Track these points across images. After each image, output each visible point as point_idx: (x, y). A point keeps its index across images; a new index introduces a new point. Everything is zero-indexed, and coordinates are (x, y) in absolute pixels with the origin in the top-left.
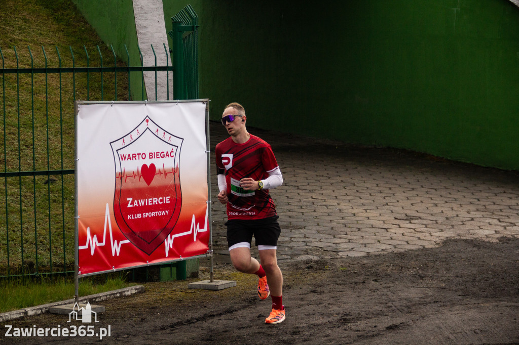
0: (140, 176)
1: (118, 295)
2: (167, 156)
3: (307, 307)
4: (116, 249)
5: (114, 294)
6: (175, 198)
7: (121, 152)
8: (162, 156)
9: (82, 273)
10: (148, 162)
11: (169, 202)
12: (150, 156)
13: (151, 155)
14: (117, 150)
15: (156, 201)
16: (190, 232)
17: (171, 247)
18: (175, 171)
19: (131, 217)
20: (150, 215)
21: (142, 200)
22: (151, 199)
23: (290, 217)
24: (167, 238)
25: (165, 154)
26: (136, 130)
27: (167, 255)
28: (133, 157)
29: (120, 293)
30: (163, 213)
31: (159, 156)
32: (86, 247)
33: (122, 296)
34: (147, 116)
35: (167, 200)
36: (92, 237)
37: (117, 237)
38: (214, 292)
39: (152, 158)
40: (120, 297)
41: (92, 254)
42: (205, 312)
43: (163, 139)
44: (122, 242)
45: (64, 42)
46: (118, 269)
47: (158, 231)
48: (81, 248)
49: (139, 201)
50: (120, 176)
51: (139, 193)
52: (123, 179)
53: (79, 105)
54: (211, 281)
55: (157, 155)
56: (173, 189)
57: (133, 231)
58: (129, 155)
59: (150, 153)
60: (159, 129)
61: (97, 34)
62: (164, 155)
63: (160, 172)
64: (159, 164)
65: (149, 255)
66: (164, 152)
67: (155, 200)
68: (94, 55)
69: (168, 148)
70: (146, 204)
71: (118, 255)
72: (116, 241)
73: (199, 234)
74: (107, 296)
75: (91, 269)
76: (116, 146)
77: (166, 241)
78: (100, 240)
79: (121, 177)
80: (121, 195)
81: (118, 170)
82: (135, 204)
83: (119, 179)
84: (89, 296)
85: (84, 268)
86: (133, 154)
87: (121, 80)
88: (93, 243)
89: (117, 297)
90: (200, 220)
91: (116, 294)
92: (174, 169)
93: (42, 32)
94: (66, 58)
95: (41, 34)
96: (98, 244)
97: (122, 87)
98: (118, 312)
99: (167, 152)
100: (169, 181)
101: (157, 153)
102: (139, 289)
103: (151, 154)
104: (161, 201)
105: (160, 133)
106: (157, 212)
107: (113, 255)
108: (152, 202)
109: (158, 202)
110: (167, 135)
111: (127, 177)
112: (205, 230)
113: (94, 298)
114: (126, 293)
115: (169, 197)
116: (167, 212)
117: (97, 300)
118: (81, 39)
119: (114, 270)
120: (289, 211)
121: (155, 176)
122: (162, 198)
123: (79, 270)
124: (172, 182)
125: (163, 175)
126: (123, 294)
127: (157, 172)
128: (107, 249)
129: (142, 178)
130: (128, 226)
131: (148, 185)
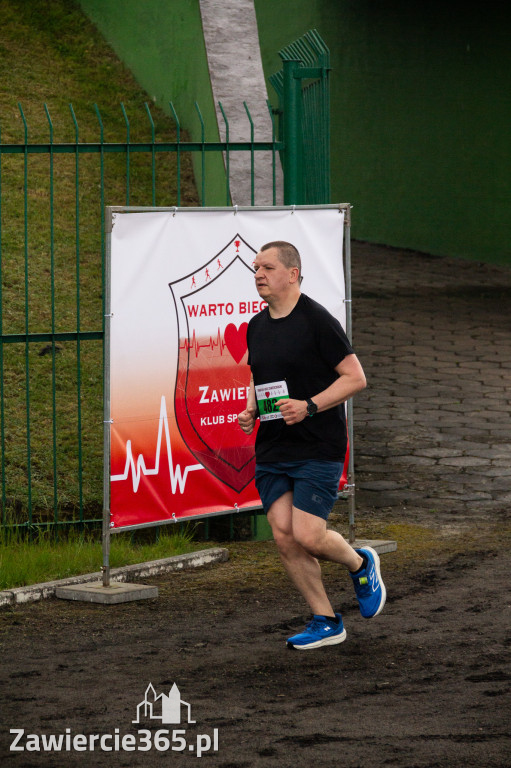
0: (223, 346)
1: (180, 566)
4: (178, 480)
5: (172, 564)
7: (188, 301)
8: (262, 308)
9: (116, 526)
10: (237, 320)
12: (241, 308)
14: (181, 298)
19: (206, 421)
21: (226, 391)
22: (243, 389)
26: (216, 260)
28: (210, 310)
29: (183, 561)
32: (123, 477)
33: (187, 568)
34: (238, 235)
36: (136, 457)
37: (182, 460)
40: (183, 570)
41: (135, 490)
42: (342, 600)
44: (189, 469)
46: (182, 518)
48: (115, 478)
49: (221, 391)
51: (221, 378)
52: (192, 351)
53: (113, 215)
55: (254, 307)
57: (209, 448)
58: (203, 306)
59: (241, 304)
61: (133, 77)
70: (234, 398)
71: (182, 491)
72: (178, 467)
74: (159, 567)
75: (135, 518)
76: (180, 289)
78: (150, 464)
79: (188, 348)
80: (187, 380)
81: (184, 335)
82: (213, 398)
83: (184, 352)
84: (128, 568)
85: (121, 515)
86: (210, 306)
88: (137, 471)
89: (180, 570)
91: (177, 563)
96: (147, 472)
98: (184, 598)
101: (253, 303)
102: (218, 555)
103: (243, 306)
107: (174, 492)
108: (244, 394)
111: (199, 348)
113: (137, 571)
114: (196, 563)
117: (142, 575)
119: (175, 519)
123: (112, 519)
126: (189, 563)
128: (162, 479)
129: (226, 350)
130: (200, 438)
131: (238, 363)
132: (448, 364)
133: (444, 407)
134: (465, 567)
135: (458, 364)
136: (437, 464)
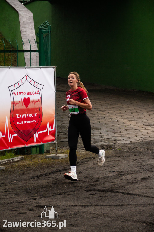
3: (103, 168)
4: (10, 138)
5: (9, 160)
6: (39, 114)
10: (27, 97)
13: (28, 93)
14: (12, 91)
15: (30, 115)
16: (46, 131)
17: (37, 138)
18: (40, 101)
20: (27, 122)
23: (93, 124)
24: (35, 133)
25: (35, 92)
26: (21, 81)
27: (35, 142)
30: (34, 121)
31: (32, 94)
33: (13, 161)
35: (36, 115)
37: (11, 133)
38: (58, 160)
42: (53, 170)
43: (34, 85)
44: (13, 135)
47: (31, 130)
50: (13, 103)
51: (22, 112)
52: (15, 104)
54: (56, 155)
56: (38, 109)
57: (19, 130)
58: (17, 93)
60: (32, 80)
63: (32, 102)
64: (32, 97)
69: (36, 90)
71: (12, 141)
73: (50, 132)
74: (6, 161)
76: (11, 88)
77: (34, 135)
78: (3, 134)
80: (13, 112)
81: (12, 100)
83: (12, 105)
87: (13, 57)
89: (11, 162)
90: (51, 125)
91: (11, 160)
92: (39, 100)
96: (2, 136)
97: (14, 60)
98: (12, 169)
99: (36, 92)
100: (37, 106)
101: (31, 92)
102: (21, 158)
104: (32, 115)
105: (33, 83)
106: (30, 121)
107: (9, 141)
108: (28, 116)
109: (31, 116)
110: (36, 84)
112: (53, 130)
114: (15, 160)
119: (10, 149)
120: (93, 121)
121: (30, 103)
124: (38, 106)
125: (34, 103)
128: (6, 138)
129: (24, 104)
130: (17, 128)
131: (27, 107)
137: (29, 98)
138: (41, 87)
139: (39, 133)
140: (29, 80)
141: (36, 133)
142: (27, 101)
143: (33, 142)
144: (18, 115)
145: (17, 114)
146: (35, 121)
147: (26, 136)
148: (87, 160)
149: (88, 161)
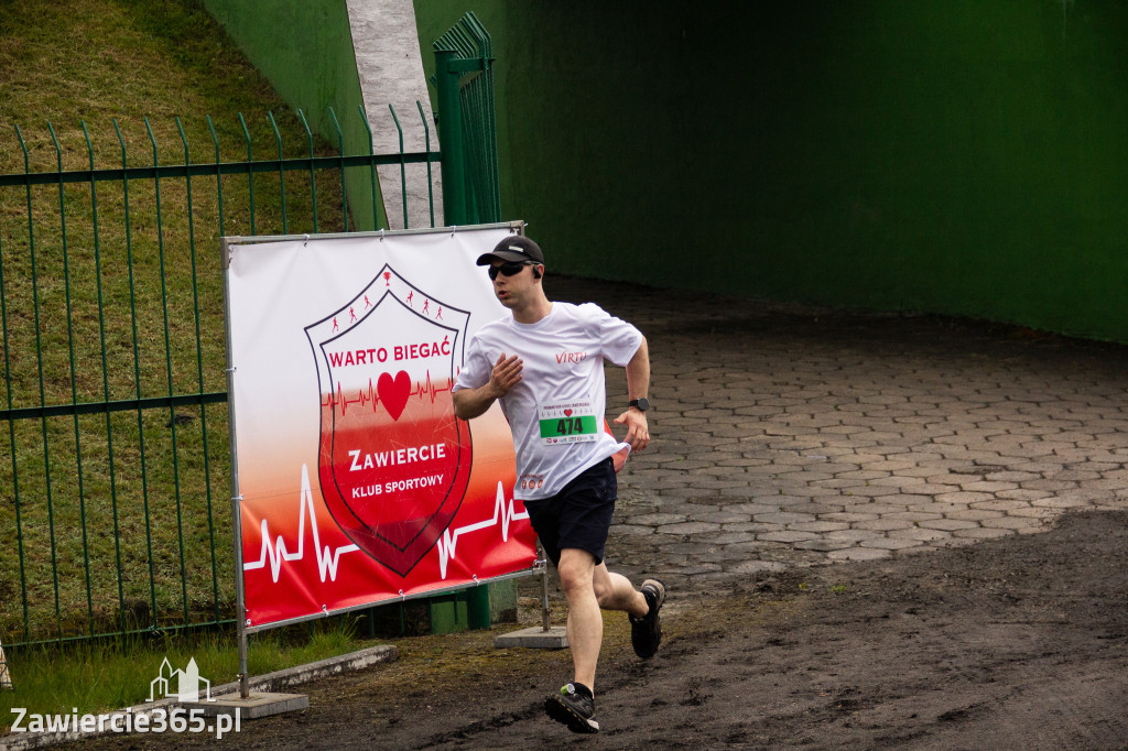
0: (377, 400)
1: (338, 669)
2: (433, 352)
3: (760, 678)
4: (328, 565)
5: (328, 667)
6: (456, 447)
7: (330, 349)
8: (423, 352)
9: (253, 624)
10: (393, 368)
11: (444, 456)
12: (396, 353)
13: (399, 353)
14: (321, 345)
15: (413, 454)
16: (493, 522)
17: (453, 556)
19: (359, 492)
20: (402, 485)
21: (382, 454)
22: (404, 451)
23: (718, 478)
24: (441, 536)
25: (430, 348)
26: (363, 296)
27: (443, 576)
28: (358, 358)
29: (341, 664)
30: (432, 481)
31: (418, 353)
32: (260, 564)
33: (347, 671)
34: (387, 265)
35: (439, 451)
36: (274, 539)
37: (330, 540)
38: (553, 654)
39: (401, 358)
40: (342, 673)
41: (275, 579)
42: (533, 699)
43: (425, 315)
44: (340, 551)
45: (200, 109)
46: (335, 611)
47: (420, 521)
48: (249, 566)
49: (376, 455)
50: (331, 403)
51: (375, 439)
52: (338, 408)
53: (230, 247)
54: (546, 630)
55: (413, 352)
56: (451, 425)
57: (364, 525)
58: (349, 354)
59: (396, 348)
60: (414, 292)
61: (272, 88)
62: (428, 351)
63: (421, 390)
64: (417, 371)
65: (403, 576)
66: (427, 345)
67: (412, 452)
68: (267, 136)
69: (438, 336)
70: (393, 463)
71: (333, 578)
72: (327, 549)
73: (513, 524)
74: (312, 671)
75: (274, 613)
76: (319, 334)
77: (439, 542)
78: (292, 548)
79: (333, 405)
80: (333, 444)
81: (326, 390)
82: (366, 464)
83: (328, 410)
84: (274, 675)
85: (259, 611)
86: (358, 352)
87: (329, 188)
88: (276, 556)
89: (337, 674)
91: (334, 666)
92: (450, 382)
93: (151, 90)
94: (205, 144)
95: (148, 94)
96: (288, 557)
97: (333, 204)
98: (341, 707)
99: (435, 344)
100: (442, 408)
101: (412, 347)
102: (384, 653)
103: (398, 350)
104: (425, 453)
105: (418, 302)
106: (416, 480)
107: (323, 579)
108: (406, 457)
109: (418, 456)
110: (434, 307)
111: (346, 404)
113: (284, 678)
114: (357, 664)
115: (443, 445)
116: (440, 479)
117: (291, 682)
118: (237, 101)
119: (327, 612)
120: (716, 465)
121: (411, 399)
122: (426, 448)
123: (248, 616)
124: (448, 411)
125: (426, 396)
126: (349, 666)
127: (413, 390)
128: (308, 566)
129: (380, 405)
130: (353, 513)
131: (396, 419)
132: (670, 415)
133: (664, 466)
134: (683, 652)
135: (682, 413)
136: (655, 533)
137: (403, 376)
138: (457, 320)
139: (459, 531)
140: (402, 291)
141: (447, 533)
142: (394, 391)
143: (437, 578)
144: (356, 453)
145: (351, 453)
146: (437, 481)
147: (402, 550)
148: (690, 645)
149: (693, 651)
